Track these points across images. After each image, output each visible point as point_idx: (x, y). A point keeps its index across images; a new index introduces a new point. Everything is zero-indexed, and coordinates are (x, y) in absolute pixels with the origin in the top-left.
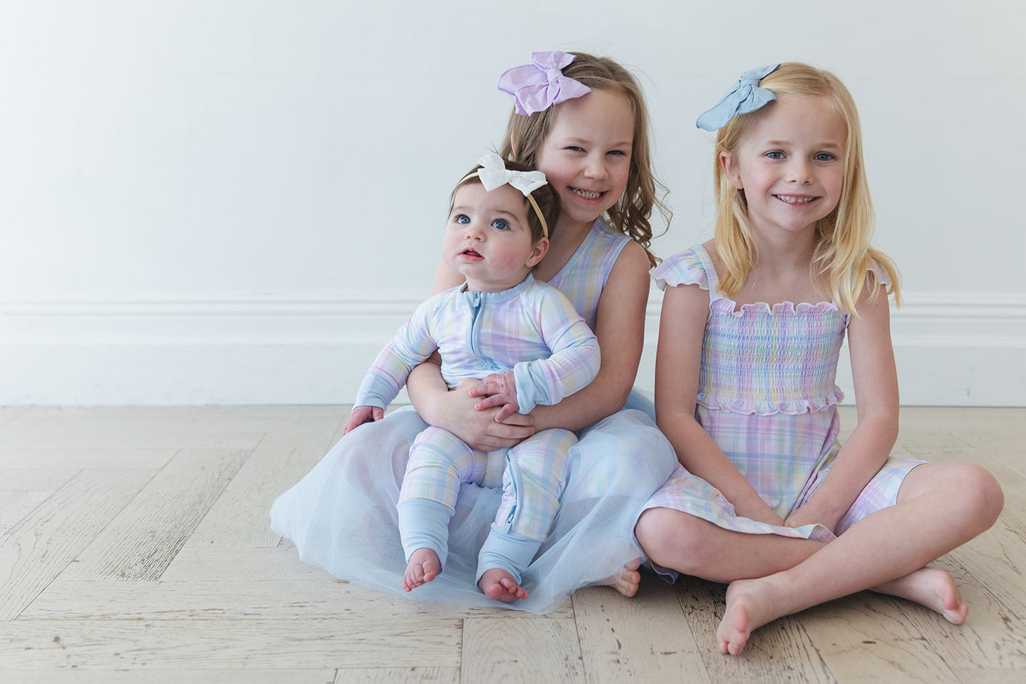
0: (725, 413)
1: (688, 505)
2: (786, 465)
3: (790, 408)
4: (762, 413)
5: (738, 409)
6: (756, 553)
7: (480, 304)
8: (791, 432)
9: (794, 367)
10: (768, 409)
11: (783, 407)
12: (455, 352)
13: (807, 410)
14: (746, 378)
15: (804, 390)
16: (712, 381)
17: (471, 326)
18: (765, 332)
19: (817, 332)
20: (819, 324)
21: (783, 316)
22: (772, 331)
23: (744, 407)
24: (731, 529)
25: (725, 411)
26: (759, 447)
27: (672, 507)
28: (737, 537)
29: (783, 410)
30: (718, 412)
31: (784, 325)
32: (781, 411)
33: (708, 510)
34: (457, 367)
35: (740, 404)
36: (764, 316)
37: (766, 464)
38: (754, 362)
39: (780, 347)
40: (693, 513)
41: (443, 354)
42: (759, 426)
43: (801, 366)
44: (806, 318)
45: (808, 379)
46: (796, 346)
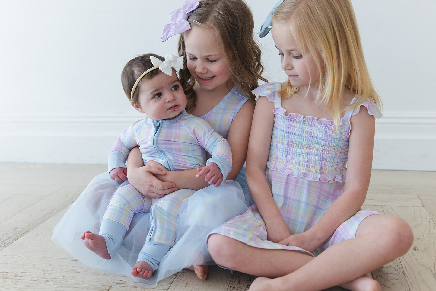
0: (277, 173)
1: (232, 233)
2: (303, 206)
3: (309, 176)
4: (294, 175)
5: (283, 172)
6: (270, 262)
7: (159, 125)
8: (308, 189)
9: (316, 154)
10: (297, 174)
11: (305, 175)
12: (146, 148)
13: (318, 180)
14: (290, 156)
15: (321, 169)
16: (275, 155)
17: (154, 136)
18: (301, 131)
19: (330, 136)
20: (331, 132)
21: (311, 125)
22: (305, 132)
23: (286, 171)
24: (256, 246)
25: (278, 172)
26: (289, 193)
27: (222, 234)
28: (259, 252)
29: (305, 176)
30: (274, 171)
31: (311, 129)
32: (304, 177)
33: (244, 236)
34: (147, 156)
35: (284, 169)
36: (301, 123)
37: (291, 203)
38: (294, 148)
39: (308, 141)
40: (233, 238)
41: (141, 149)
42: (291, 183)
43: (319, 155)
44: (324, 128)
45: (324, 163)
46: (317, 142)
